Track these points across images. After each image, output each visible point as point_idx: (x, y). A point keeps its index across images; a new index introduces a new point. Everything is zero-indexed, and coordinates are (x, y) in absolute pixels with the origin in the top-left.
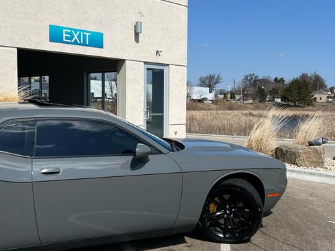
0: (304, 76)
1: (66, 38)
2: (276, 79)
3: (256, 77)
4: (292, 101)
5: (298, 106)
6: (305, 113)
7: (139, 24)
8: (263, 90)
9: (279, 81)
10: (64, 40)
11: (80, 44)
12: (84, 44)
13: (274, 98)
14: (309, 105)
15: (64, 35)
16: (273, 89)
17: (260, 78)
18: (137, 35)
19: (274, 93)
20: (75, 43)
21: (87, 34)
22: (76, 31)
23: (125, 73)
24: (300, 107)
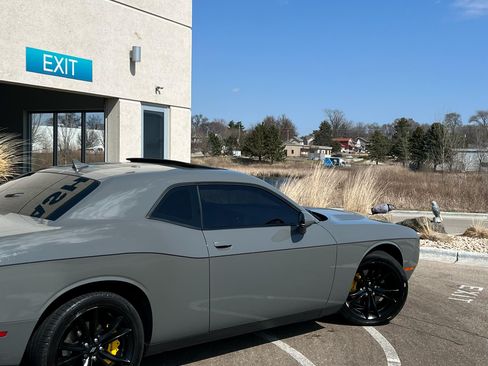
0: (269, 120)
1: (48, 66)
2: (231, 124)
3: (204, 120)
4: (256, 155)
5: (264, 162)
6: (275, 171)
7: (137, 49)
8: (216, 138)
9: (237, 126)
10: (45, 69)
11: (64, 76)
12: (69, 76)
13: (231, 149)
14: (278, 160)
15: (45, 62)
16: (230, 138)
17: (210, 121)
18: (133, 63)
19: (231, 142)
20: (58, 74)
21: (73, 61)
22: (60, 56)
23: (119, 117)
24: (267, 162)
